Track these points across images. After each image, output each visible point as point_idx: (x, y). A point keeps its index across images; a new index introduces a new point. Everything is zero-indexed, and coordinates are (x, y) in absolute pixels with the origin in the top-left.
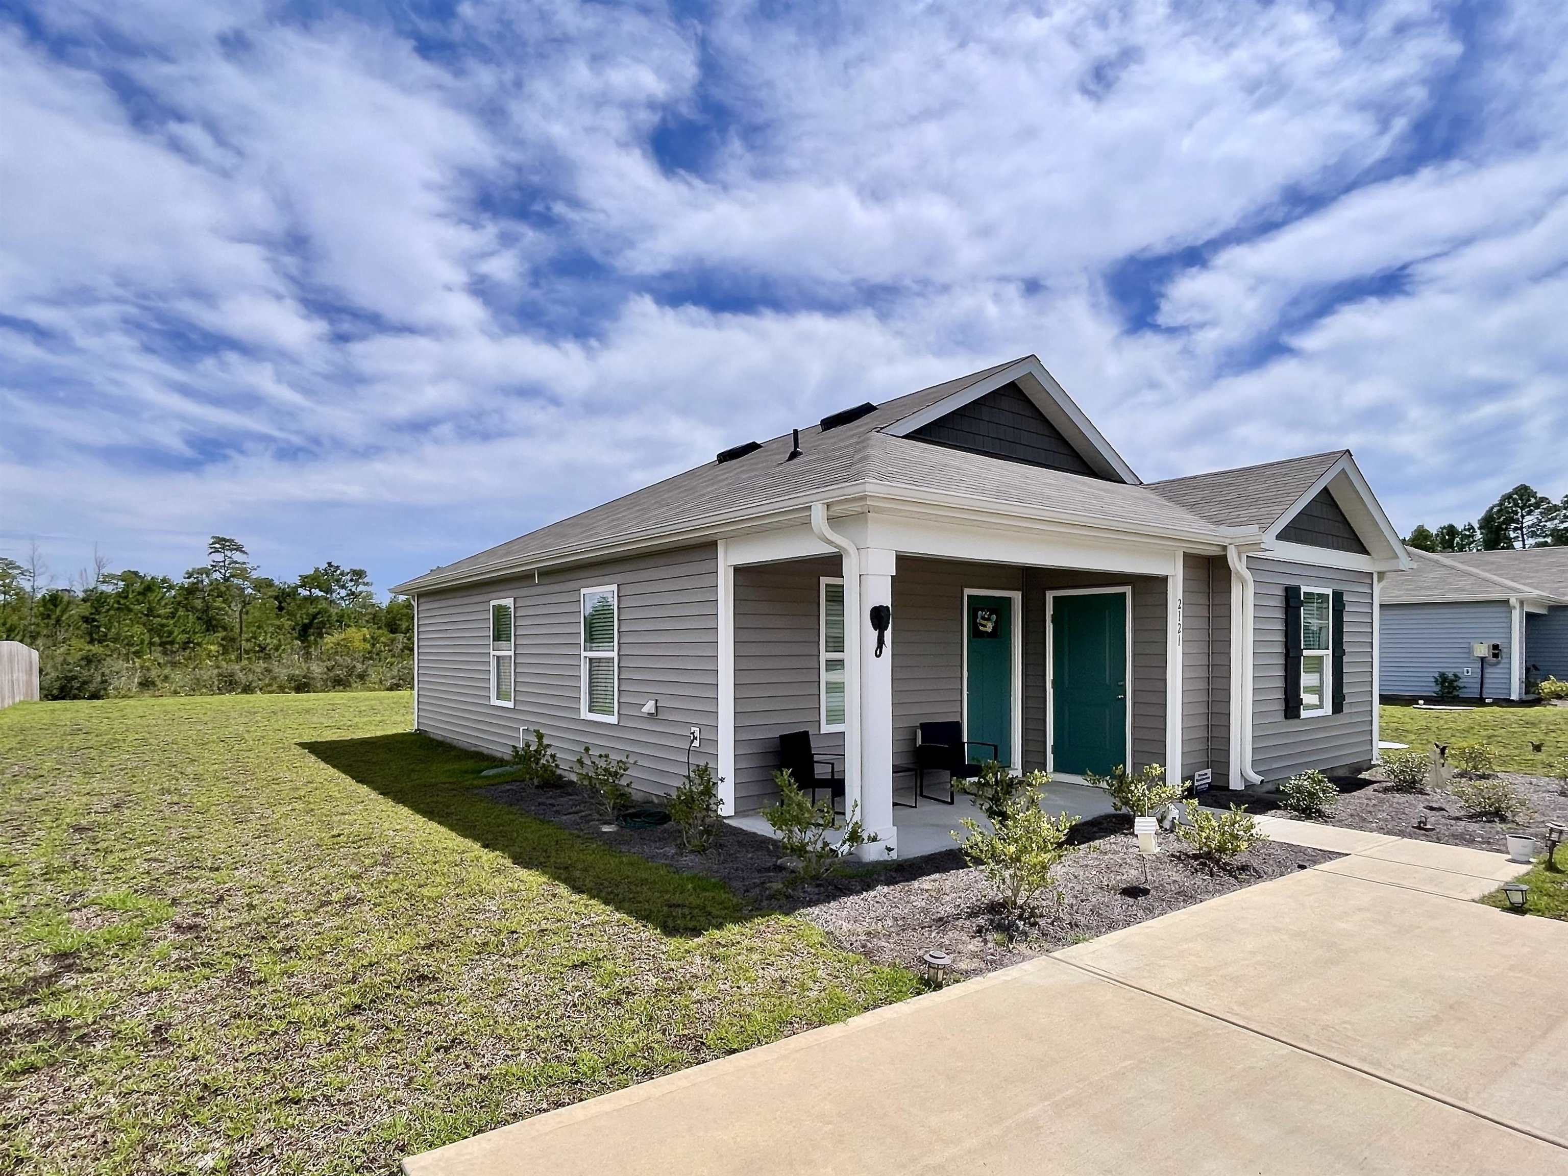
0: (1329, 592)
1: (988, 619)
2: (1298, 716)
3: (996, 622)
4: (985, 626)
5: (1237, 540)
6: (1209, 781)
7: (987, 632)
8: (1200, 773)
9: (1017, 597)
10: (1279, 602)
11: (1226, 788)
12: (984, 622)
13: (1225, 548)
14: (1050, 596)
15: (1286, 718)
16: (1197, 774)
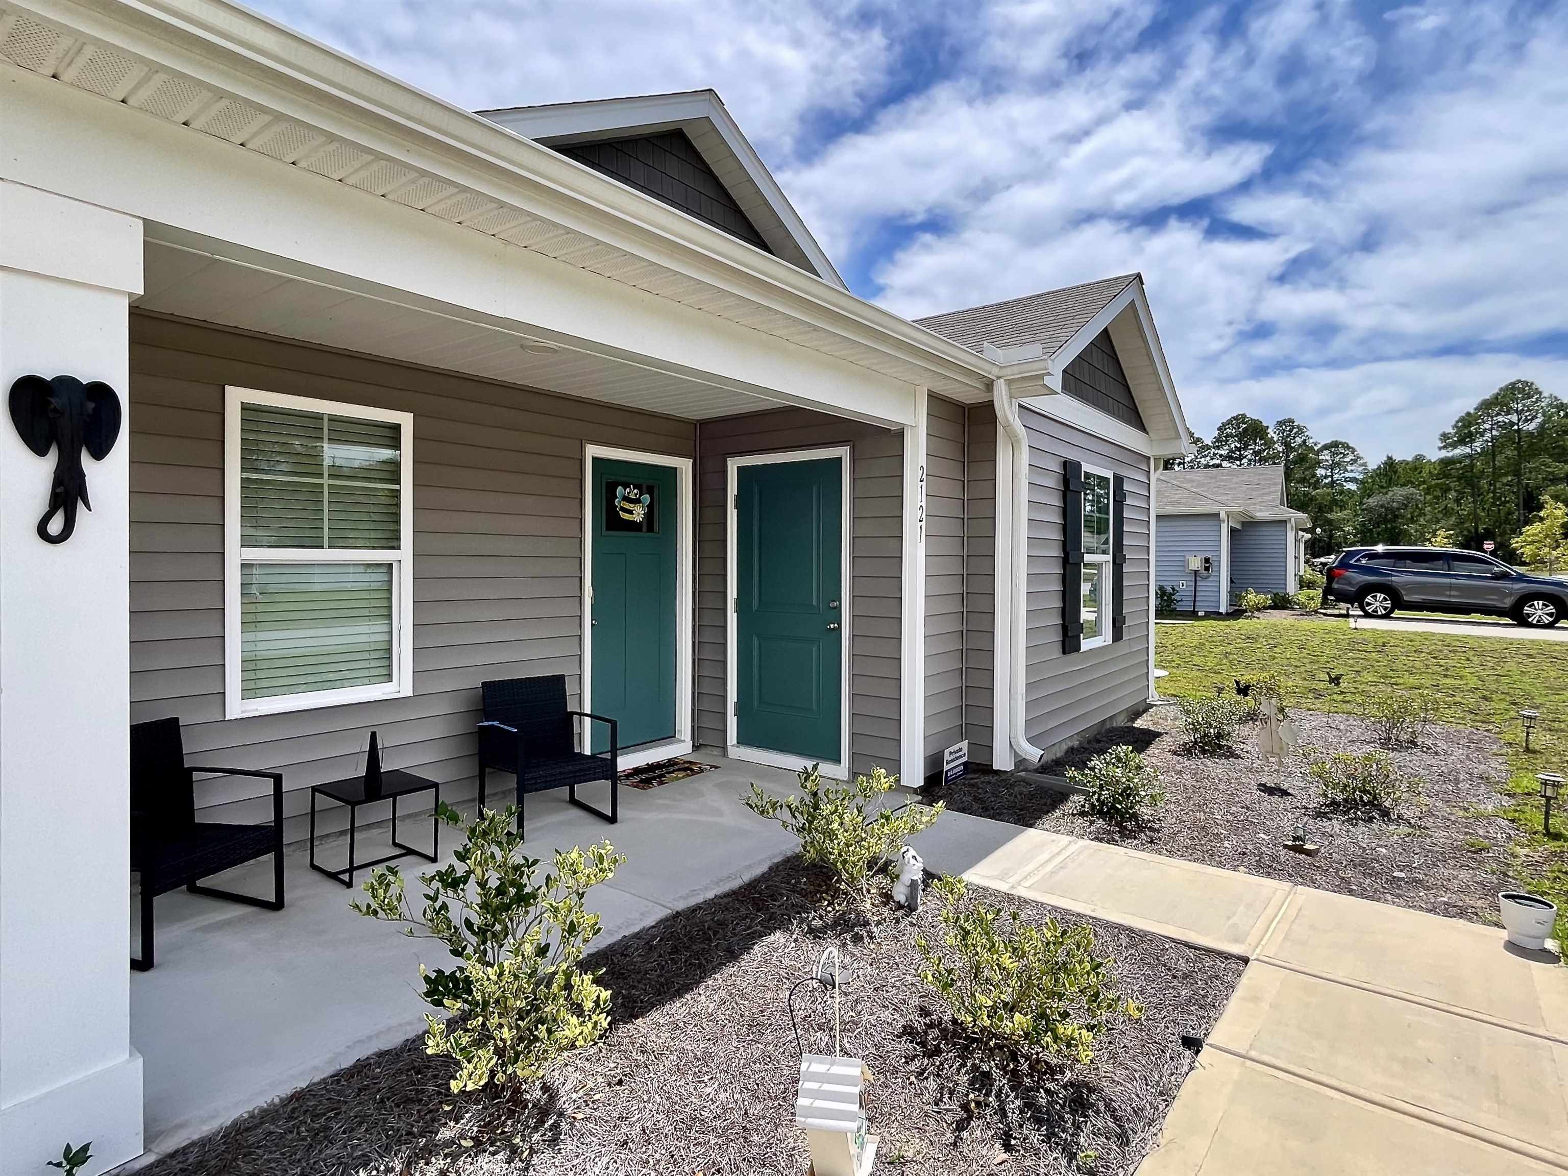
0: (1109, 475)
1: (637, 501)
2: (1077, 648)
3: (650, 507)
4: (630, 512)
5: (1008, 371)
6: (965, 759)
7: (633, 522)
8: (952, 749)
9: (684, 466)
10: (1053, 482)
11: (987, 769)
12: (627, 506)
13: (989, 385)
14: (733, 465)
15: (1064, 653)
16: (947, 752)
